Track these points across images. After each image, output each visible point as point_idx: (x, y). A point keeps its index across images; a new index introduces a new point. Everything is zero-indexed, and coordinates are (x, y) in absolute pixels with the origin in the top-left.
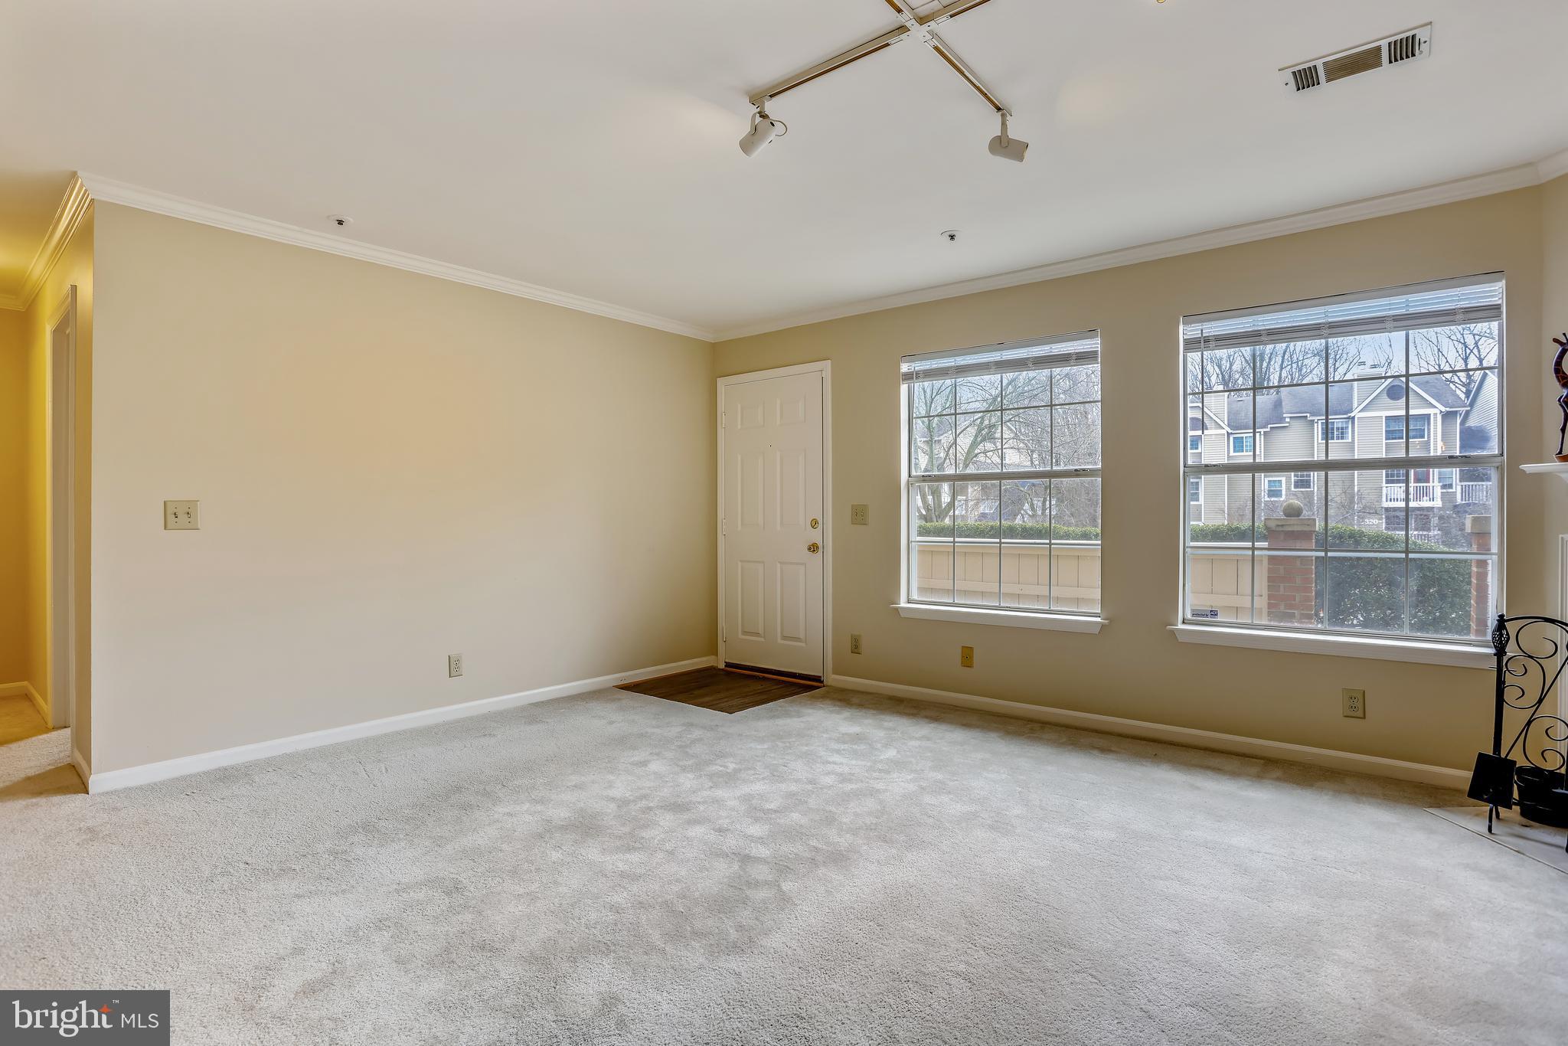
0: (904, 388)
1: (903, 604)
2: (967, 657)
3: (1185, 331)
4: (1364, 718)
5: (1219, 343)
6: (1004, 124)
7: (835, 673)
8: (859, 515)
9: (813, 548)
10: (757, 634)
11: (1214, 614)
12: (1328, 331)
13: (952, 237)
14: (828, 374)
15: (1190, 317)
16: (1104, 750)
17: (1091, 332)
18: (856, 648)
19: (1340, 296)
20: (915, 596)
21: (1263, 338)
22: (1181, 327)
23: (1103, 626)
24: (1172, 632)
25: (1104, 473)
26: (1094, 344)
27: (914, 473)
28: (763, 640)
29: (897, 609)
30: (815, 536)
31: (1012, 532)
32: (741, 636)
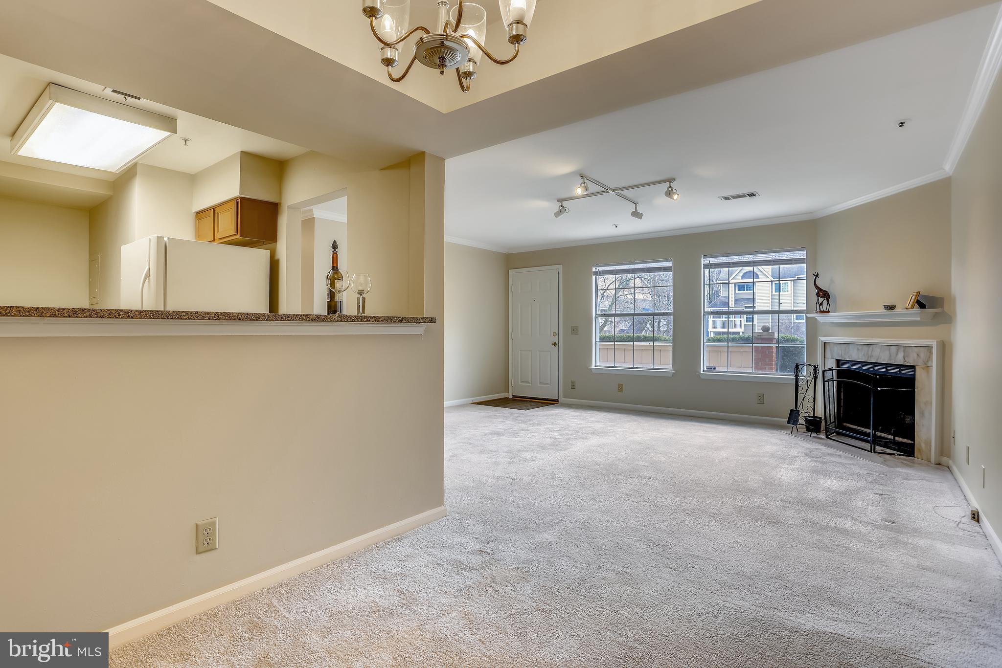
0: (594, 278)
1: (593, 366)
2: (620, 388)
3: (704, 261)
4: (764, 403)
5: (715, 266)
6: (636, 207)
7: (563, 397)
8: (574, 330)
9: (554, 344)
10: (528, 382)
11: (714, 368)
13: (616, 227)
14: (561, 271)
15: (706, 257)
16: (672, 419)
17: (669, 260)
18: (573, 386)
19: (757, 253)
20: (598, 364)
21: (731, 265)
22: (702, 259)
23: (673, 373)
24: (699, 375)
25: (673, 314)
26: (669, 264)
27: (597, 313)
28: (530, 384)
29: (591, 369)
31: (639, 339)
32: (520, 384)
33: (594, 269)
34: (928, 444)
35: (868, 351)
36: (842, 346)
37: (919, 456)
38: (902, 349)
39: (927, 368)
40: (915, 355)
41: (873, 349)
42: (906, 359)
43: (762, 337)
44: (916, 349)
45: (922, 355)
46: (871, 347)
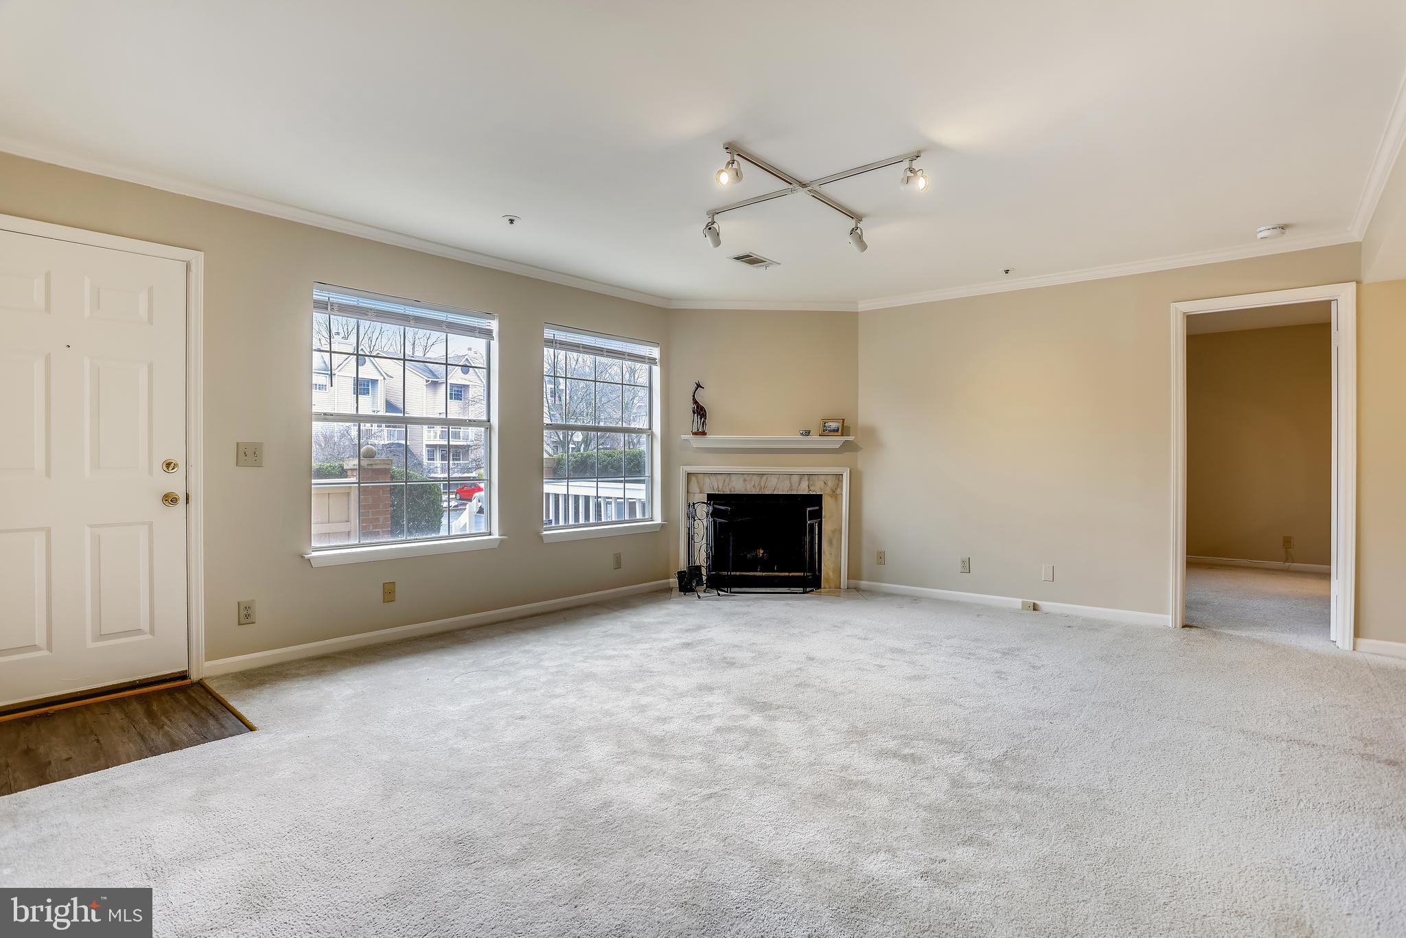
2: (389, 592)
5: (562, 346)
8: (249, 455)
9: (170, 499)
10: (31, 647)
12: (606, 353)
13: (512, 221)
17: (489, 315)
18: (245, 616)
23: (502, 541)
24: (542, 537)
28: (45, 653)
29: (308, 560)
30: (174, 482)
33: (318, 295)
34: (838, 571)
35: (760, 482)
36: (719, 477)
37: (827, 586)
38: (806, 477)
39: (836, 495)
40: (822, 484)
41: (767, 478)
42: (811, 488)
43: (374, 467)
44: (823, 478)
45: (830, 484)
46: (764, 477)
